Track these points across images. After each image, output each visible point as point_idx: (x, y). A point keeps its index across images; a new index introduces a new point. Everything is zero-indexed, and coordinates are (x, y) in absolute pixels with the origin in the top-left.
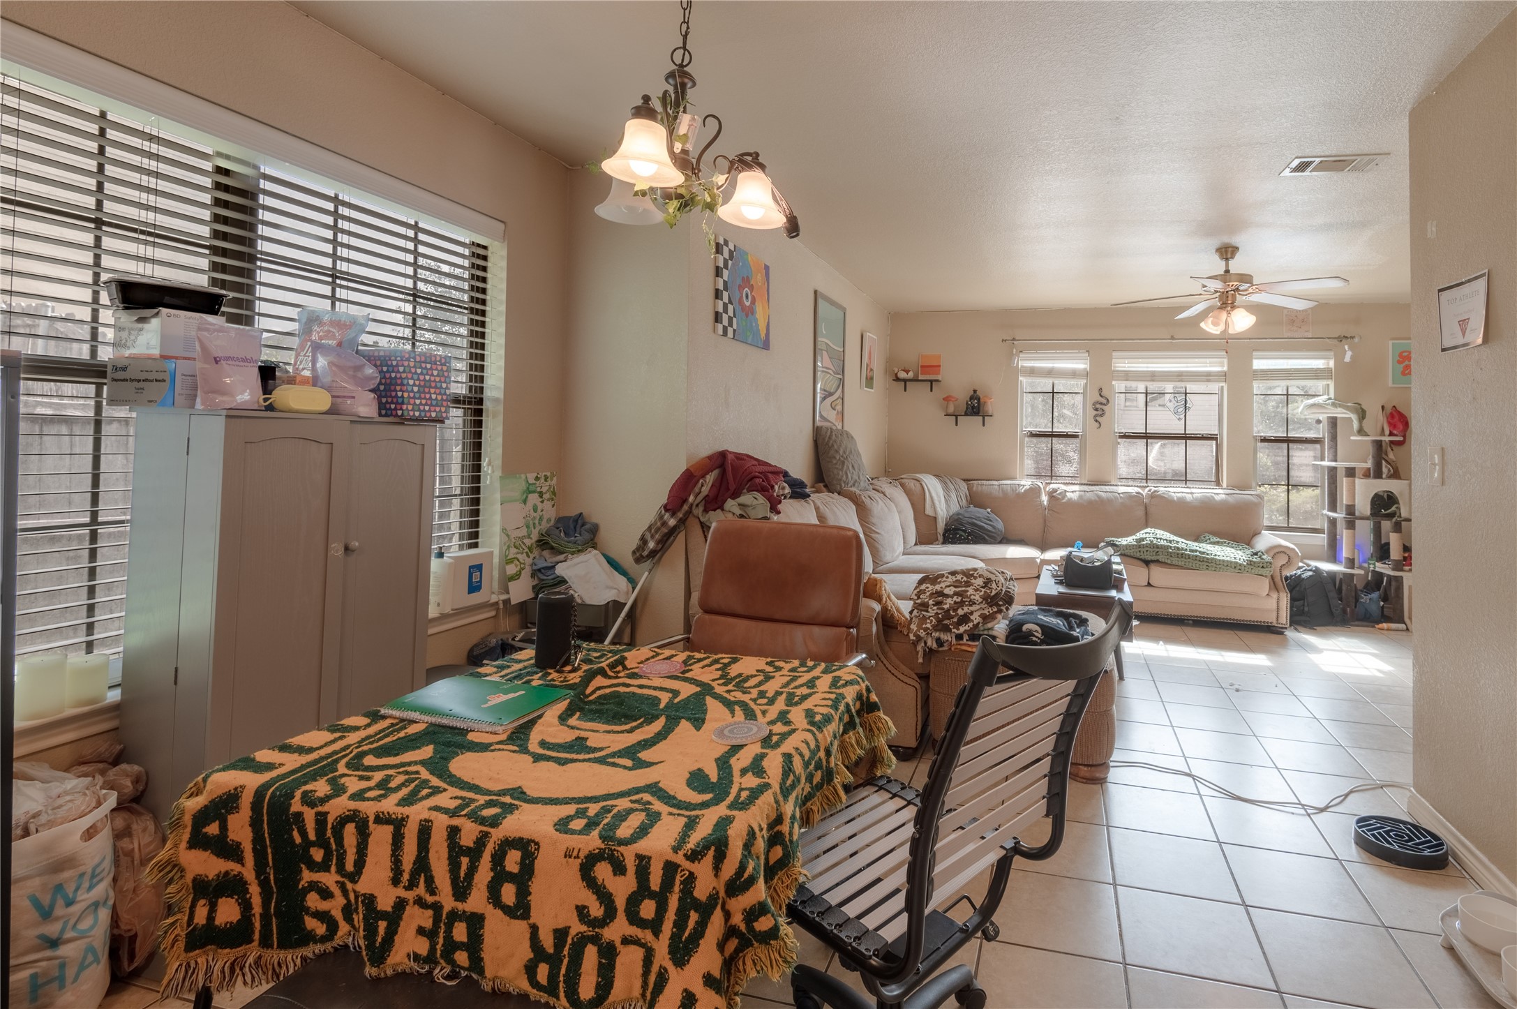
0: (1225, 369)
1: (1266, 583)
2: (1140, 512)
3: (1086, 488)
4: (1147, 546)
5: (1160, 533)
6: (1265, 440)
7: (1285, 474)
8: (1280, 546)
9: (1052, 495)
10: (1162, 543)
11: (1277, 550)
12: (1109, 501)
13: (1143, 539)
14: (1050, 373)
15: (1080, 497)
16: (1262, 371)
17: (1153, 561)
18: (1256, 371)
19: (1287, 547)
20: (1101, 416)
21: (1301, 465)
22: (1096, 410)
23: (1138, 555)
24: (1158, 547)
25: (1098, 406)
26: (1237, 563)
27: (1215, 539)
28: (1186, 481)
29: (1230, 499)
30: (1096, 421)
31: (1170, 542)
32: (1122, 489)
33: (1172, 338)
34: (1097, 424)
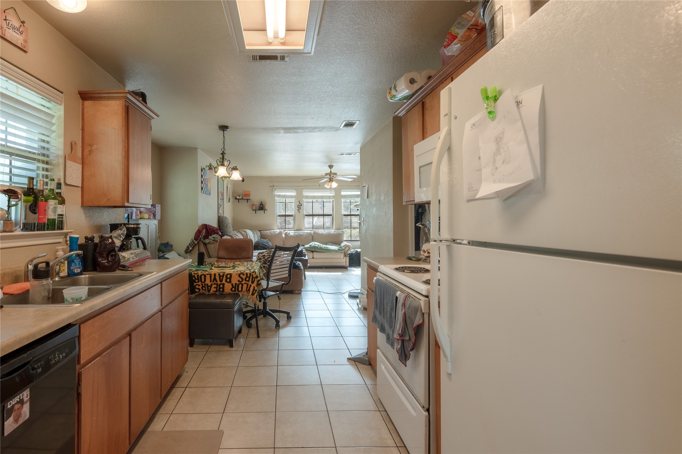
0: (334, 195)
1: (343, 255)
2: (311, 238)
3: (296, 231)
4: (312, 247)
5: (316, 243)
6: (345, 215)
7: (350, 225)
8: (347, 245)
9: (286, 234)
10: (317, 246)
12: (302, 235)
13: (311, 245)
14: (285, 196)
15: (294, 234)
16: (344, 195)
17: (314, 251)
18: (342, 195)
19: (348, 245)
20: (300, 209)
21: (354, 222)
22: (298, 207)
23: (310, 250)
24: (315, 247)
25: (299, 206)
26: (335, 250)
27: (331, 244)
28: (324, 228)
29: (335, 233)
30: (298, 211)
31: (319, 245)
32: (306, 231)
33: (319, 186)
34: (299, 212)
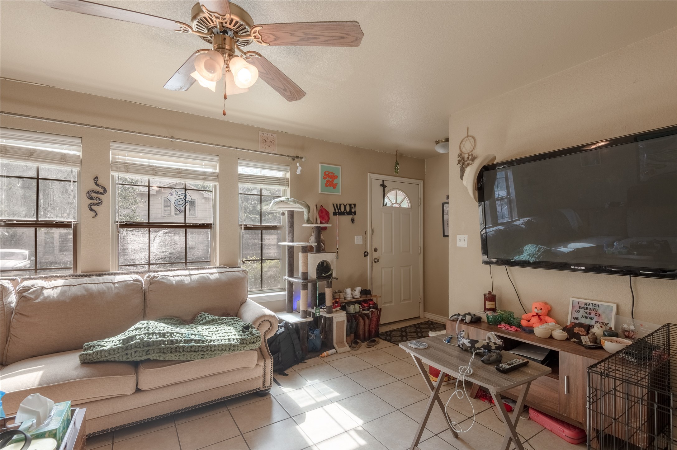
0: (218, 171)
1: (256, 354)
2: (137, 300)
3: (73, 281)
4: (135, 346)
5: (153, 324)
6: (247, 228)
7: (260, 252)
8: (264, 316)
9: (22, 294)
10: (155, 338)
11: (262, 320)
12: (101, 294)
13: (131, 338)
15: (62, 293)
16: (245, 175)
17: (142, 362)
18: (240, 175)
19: (269, 316)
20: (98, 205)
21: (270, 245)
22: (92, 198)
23: (124, 359)
24: (149, 344)
25: (93, 195)
26: (231, 344)
27: (211, 317)
28: (186, 262)
29: (223, 277)
30: (92, 210)
31: (164, 335)
32: (118, 278)
33: (172, 137)
34: (93, 214)
